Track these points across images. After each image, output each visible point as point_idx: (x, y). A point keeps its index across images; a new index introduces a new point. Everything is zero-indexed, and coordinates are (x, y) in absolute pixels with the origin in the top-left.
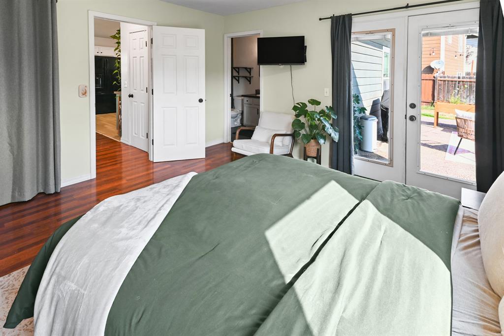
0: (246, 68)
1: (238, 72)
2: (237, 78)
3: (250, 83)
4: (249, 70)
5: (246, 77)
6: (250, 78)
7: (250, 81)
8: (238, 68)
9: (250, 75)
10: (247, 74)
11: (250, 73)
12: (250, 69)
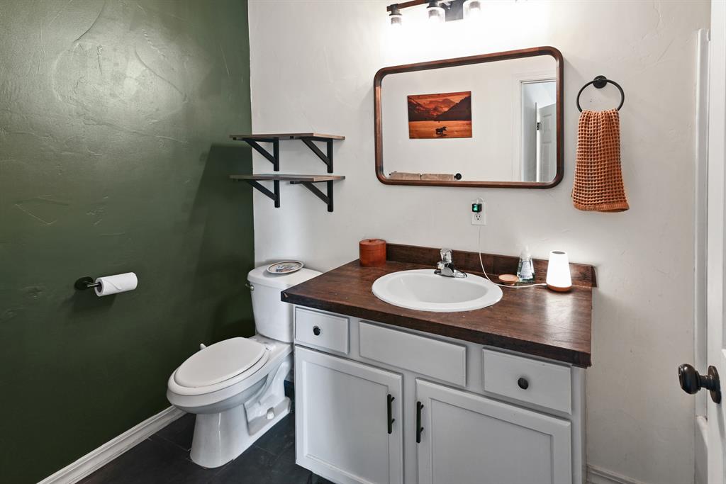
0: (308, 140)
1: (275, 161)
2: (270, 186)
3: (330, 209)
4: (323, 148)
5: (308, 183)
6: (330, 184)
7: (329, 201)
8: (275, 140)
9: (330, 170)
10: (317, 169)
11: (329, 161)
12: (329, 142)
